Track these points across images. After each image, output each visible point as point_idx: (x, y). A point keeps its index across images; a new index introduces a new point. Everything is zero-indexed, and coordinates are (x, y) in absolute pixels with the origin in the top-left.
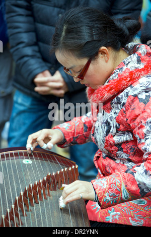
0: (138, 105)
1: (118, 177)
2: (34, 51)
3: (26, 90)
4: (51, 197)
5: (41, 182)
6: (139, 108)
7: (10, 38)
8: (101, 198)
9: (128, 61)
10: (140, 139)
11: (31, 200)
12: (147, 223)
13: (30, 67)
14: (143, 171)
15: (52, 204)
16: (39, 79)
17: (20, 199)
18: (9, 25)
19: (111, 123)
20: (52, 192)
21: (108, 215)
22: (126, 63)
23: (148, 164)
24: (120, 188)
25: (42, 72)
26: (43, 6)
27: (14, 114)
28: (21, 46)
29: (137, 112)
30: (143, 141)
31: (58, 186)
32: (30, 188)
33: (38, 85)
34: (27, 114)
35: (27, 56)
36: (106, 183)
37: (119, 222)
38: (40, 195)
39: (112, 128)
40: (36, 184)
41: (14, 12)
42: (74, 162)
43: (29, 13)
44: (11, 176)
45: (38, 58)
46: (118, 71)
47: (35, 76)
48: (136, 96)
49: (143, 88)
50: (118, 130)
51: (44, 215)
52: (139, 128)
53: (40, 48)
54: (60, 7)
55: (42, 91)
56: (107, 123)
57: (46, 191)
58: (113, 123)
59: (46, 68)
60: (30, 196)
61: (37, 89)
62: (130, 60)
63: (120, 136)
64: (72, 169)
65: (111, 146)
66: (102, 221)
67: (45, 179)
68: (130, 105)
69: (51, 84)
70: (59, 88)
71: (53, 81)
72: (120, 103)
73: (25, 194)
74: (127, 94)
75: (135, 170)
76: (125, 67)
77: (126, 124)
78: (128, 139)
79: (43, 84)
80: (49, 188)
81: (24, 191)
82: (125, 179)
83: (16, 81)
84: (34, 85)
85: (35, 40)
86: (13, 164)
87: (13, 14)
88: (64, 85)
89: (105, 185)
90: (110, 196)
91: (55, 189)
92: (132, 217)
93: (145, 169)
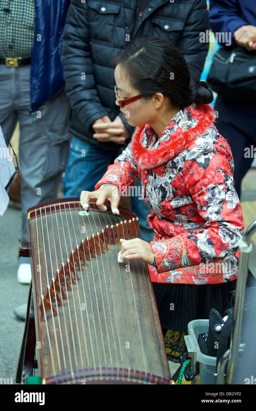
0: (197, 170)
1: (180, 242)
2: (92, 94)
3: (83, 137)
4: (109, 251)
5: (98, 235)
6: (199, 173)
7: (67, 81)
8: (159, 263)
9: (178, 119)
10: (202, 207)
11: (87, 254)
12: (211, 280)
13: (89, 112)
14: (205, 240)
15: (110, 259)
16: (98, 125)
17: (76, 253)
18: (65, 67)
19: (167, 188)
20: (110, 246)
21: (169, 276)
22: (177, 121)
23: (212, 233)
24: (181, 255)
25: (101, 118)
26: (102, 46)
27: (70, 163)
28: (78, 89)
29: (196, 177)
30: (205, 208)
31: (116, 240)
32: (86, 241)
33: (96, 132)
34: (84, 163)
35: (85, 100)
36: (166, 248)
37: (182, 282)
38: (98, 248)
39: (168, 193)
40: (93, 237)
41: (71, 53)
42: (134, 214)
43: (87, 54)
44: (66, 228)
45: (97, 102)
46: (169, 131)
47: (94, 122)
48: (194, 160)
49: (201, 151)
50: (175, 195)
51: (101, 270)
52: (199, 195)
53: (98, 92)
54: (121, 48)
55: (101, 138)
56: (162, 189)
57: (104, 245)
58: (169, 189)
59: (106, 113)
60: (86, 250)
61: (96, 136)
62: (180, 118)
63: (178, 200)
64: (132, 221)
65: (169, 210)
66: (163, 282)
67: (103, 232)
68: (188, 170)
69: (110, 130)
70: (119, 135)
71: (113, 127)
72: (176, 168)
73: (81, 247)
74: (184, 158)
75: (197, 237)
76: (176, 127)
77: (184, 189)
78: (188, 203)
79: (102, 130)
80: (107, 242)
81: (80, 244)
82: (187, 245)
83: (73, 127)
84: (93, 131)
85: (93, 83)
86: (69, 216)
87: (70, 56)
88: (125, 131)
89: (165, 250)
90: (169, 262)
91: (113, 243)
92: (195, 276)
93: (208, 237)
